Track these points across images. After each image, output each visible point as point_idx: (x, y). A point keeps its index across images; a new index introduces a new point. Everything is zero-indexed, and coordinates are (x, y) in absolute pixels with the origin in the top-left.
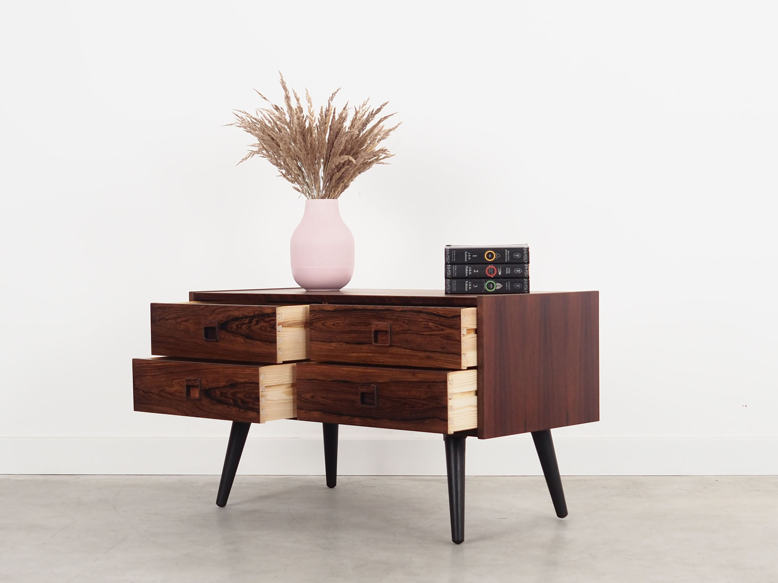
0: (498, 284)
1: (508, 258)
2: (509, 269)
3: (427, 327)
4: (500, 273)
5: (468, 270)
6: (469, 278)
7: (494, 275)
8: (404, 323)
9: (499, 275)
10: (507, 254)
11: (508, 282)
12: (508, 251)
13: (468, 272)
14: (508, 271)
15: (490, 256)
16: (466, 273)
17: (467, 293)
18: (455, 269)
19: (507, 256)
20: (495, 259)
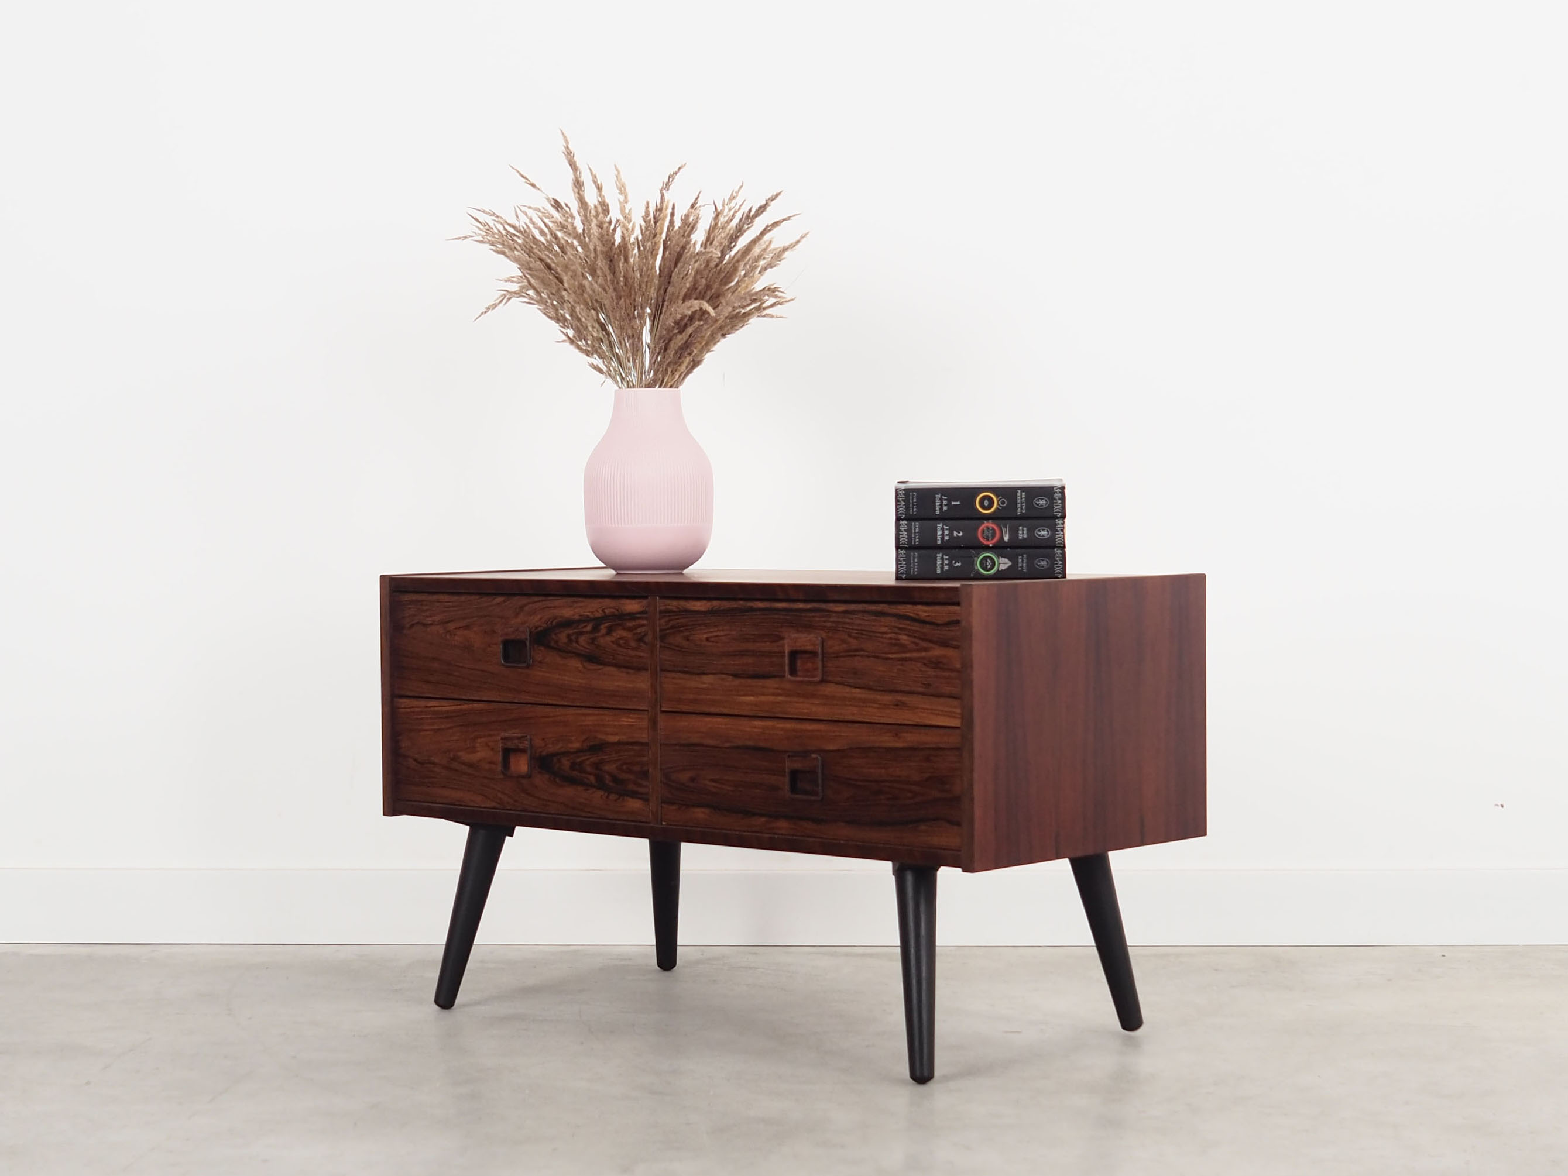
0: (1002, 560)
1: (1024, 507)
2: (1025, 529)
3: (895, 645)
4: (1006, 538)
6: (944, 547)
7: (994, 541)
8: (849, 635)
9: (1005, 542)
10: (1021, 498)
11: (1023, 556)
13: (943, 534)
14: (1023, 534)
15: (986, 503)
16: (939, 538)
17: (940, 577)
18: (915, 530)
19: (1021, 503)
20: (997, 509)
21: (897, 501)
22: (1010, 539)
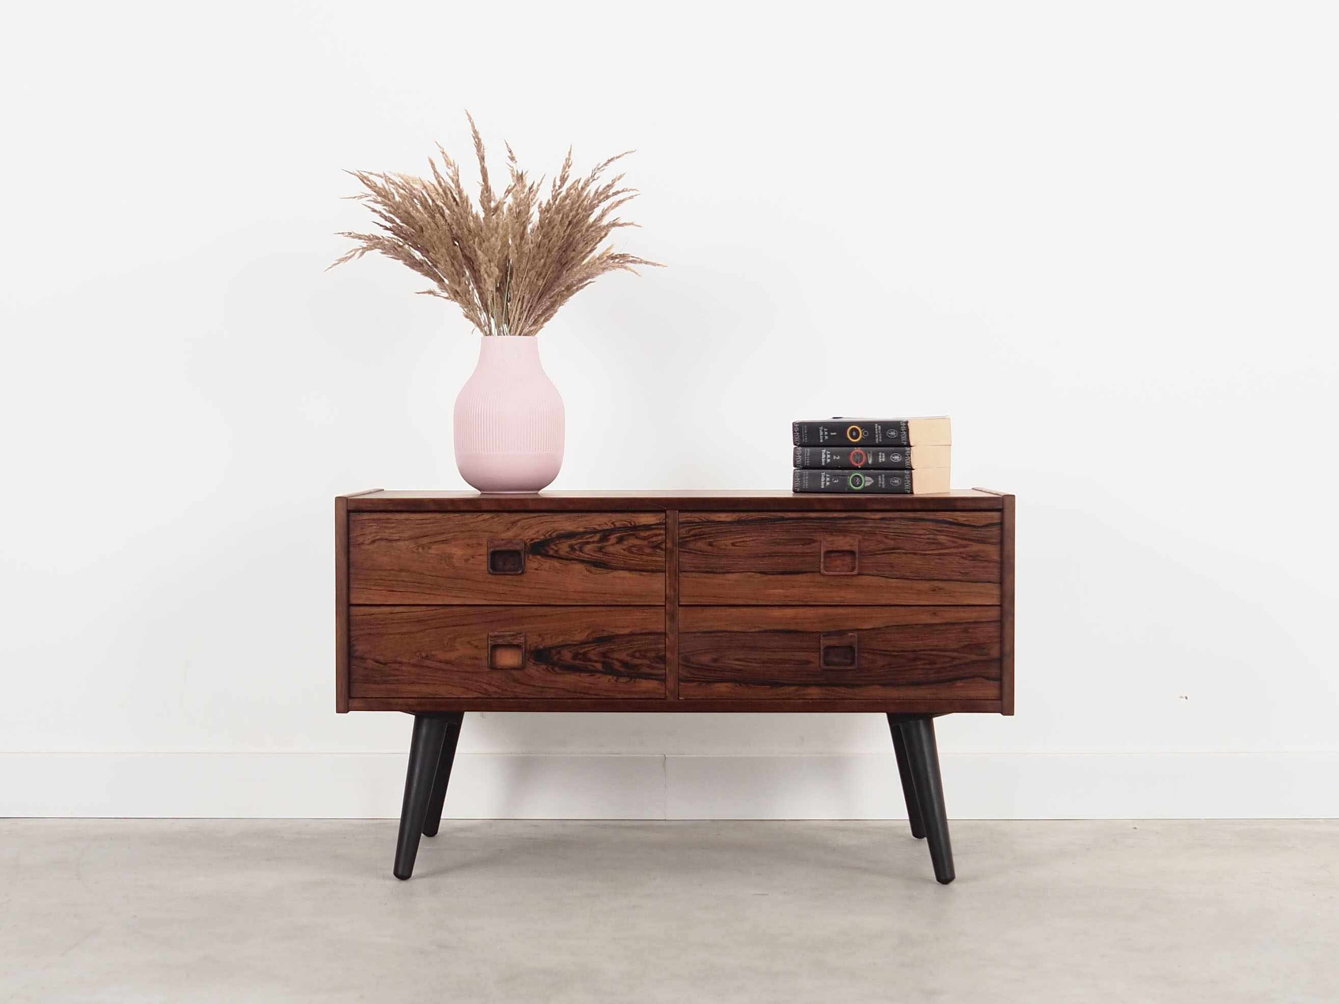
0: (868, 478)
1: (880, 437)
2: (883, 454)
3: (933, 543)
4: (870, 462)
5: (825, 455)
6: (827, 468)
7: (862, 463)
9: (869, 464)
10: (878, 430)
11: (882, 476)
12: (879, 426)
13: (826, 458)
14: (882, 459)
15: (854, 434)
16: (823, 460)
17: (824, 491)
18: (807, 454)
19: (879, 434)
20: (862, 439)
21: (794, 432)
22: (873, 461)
